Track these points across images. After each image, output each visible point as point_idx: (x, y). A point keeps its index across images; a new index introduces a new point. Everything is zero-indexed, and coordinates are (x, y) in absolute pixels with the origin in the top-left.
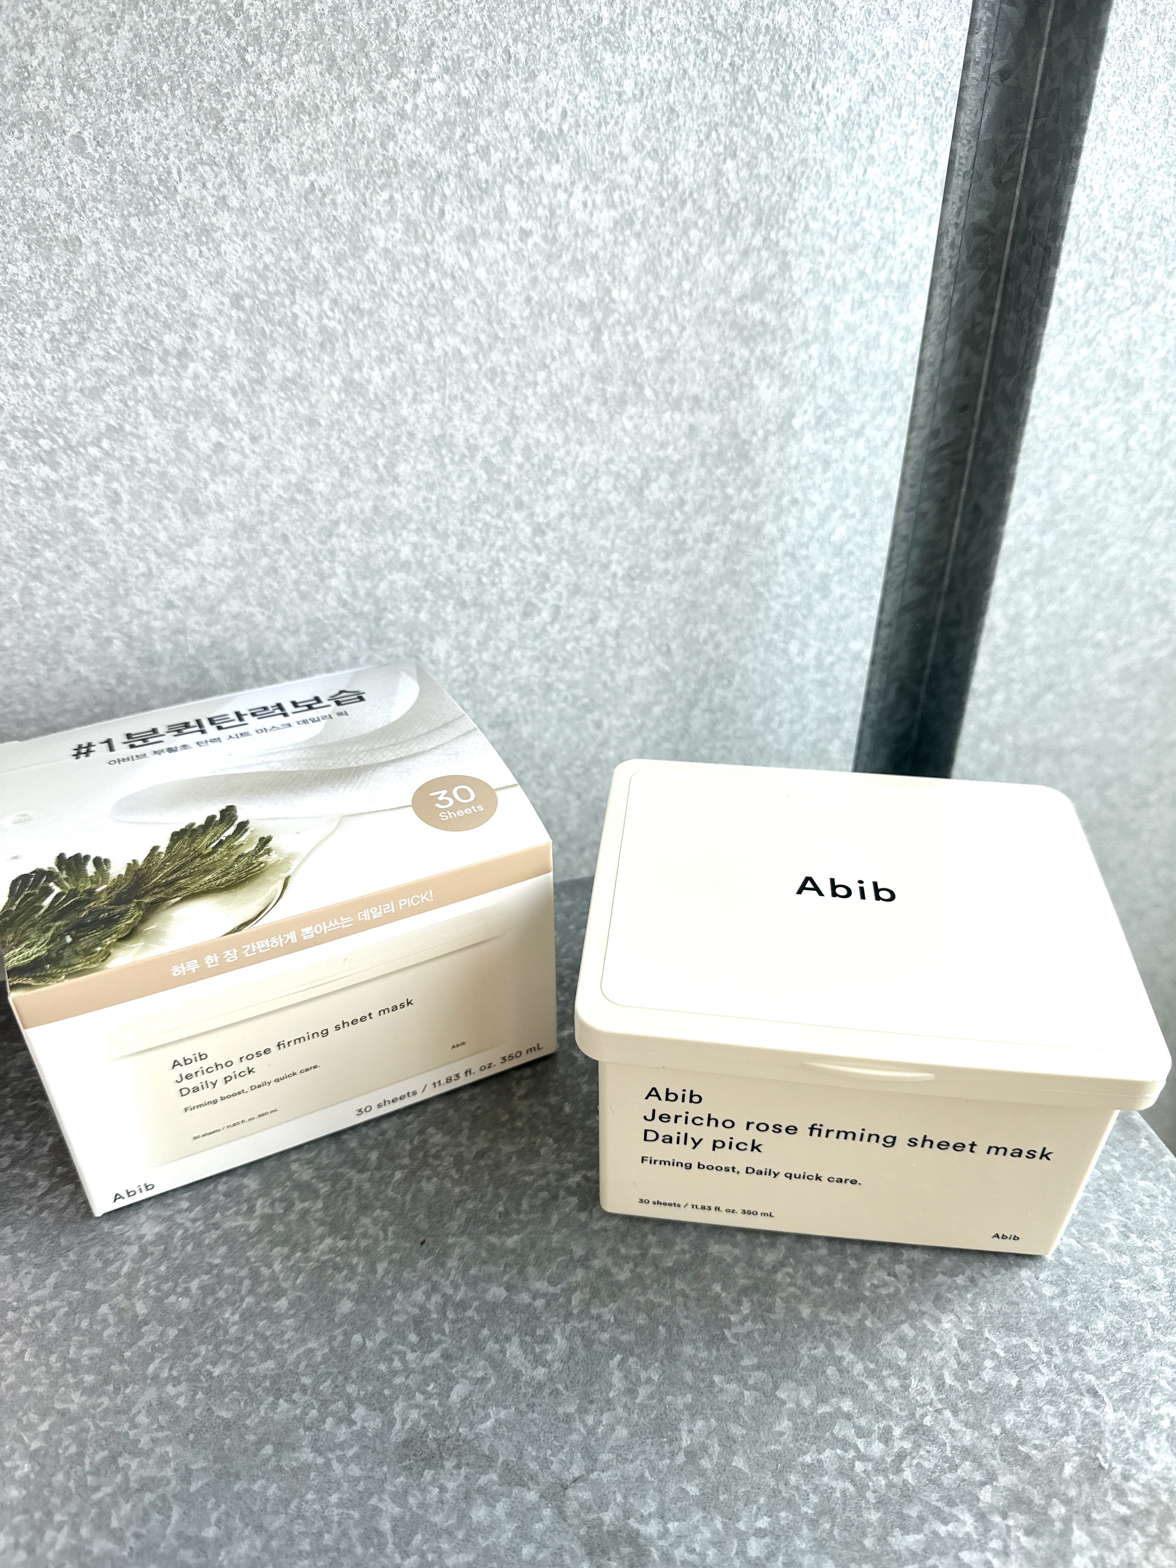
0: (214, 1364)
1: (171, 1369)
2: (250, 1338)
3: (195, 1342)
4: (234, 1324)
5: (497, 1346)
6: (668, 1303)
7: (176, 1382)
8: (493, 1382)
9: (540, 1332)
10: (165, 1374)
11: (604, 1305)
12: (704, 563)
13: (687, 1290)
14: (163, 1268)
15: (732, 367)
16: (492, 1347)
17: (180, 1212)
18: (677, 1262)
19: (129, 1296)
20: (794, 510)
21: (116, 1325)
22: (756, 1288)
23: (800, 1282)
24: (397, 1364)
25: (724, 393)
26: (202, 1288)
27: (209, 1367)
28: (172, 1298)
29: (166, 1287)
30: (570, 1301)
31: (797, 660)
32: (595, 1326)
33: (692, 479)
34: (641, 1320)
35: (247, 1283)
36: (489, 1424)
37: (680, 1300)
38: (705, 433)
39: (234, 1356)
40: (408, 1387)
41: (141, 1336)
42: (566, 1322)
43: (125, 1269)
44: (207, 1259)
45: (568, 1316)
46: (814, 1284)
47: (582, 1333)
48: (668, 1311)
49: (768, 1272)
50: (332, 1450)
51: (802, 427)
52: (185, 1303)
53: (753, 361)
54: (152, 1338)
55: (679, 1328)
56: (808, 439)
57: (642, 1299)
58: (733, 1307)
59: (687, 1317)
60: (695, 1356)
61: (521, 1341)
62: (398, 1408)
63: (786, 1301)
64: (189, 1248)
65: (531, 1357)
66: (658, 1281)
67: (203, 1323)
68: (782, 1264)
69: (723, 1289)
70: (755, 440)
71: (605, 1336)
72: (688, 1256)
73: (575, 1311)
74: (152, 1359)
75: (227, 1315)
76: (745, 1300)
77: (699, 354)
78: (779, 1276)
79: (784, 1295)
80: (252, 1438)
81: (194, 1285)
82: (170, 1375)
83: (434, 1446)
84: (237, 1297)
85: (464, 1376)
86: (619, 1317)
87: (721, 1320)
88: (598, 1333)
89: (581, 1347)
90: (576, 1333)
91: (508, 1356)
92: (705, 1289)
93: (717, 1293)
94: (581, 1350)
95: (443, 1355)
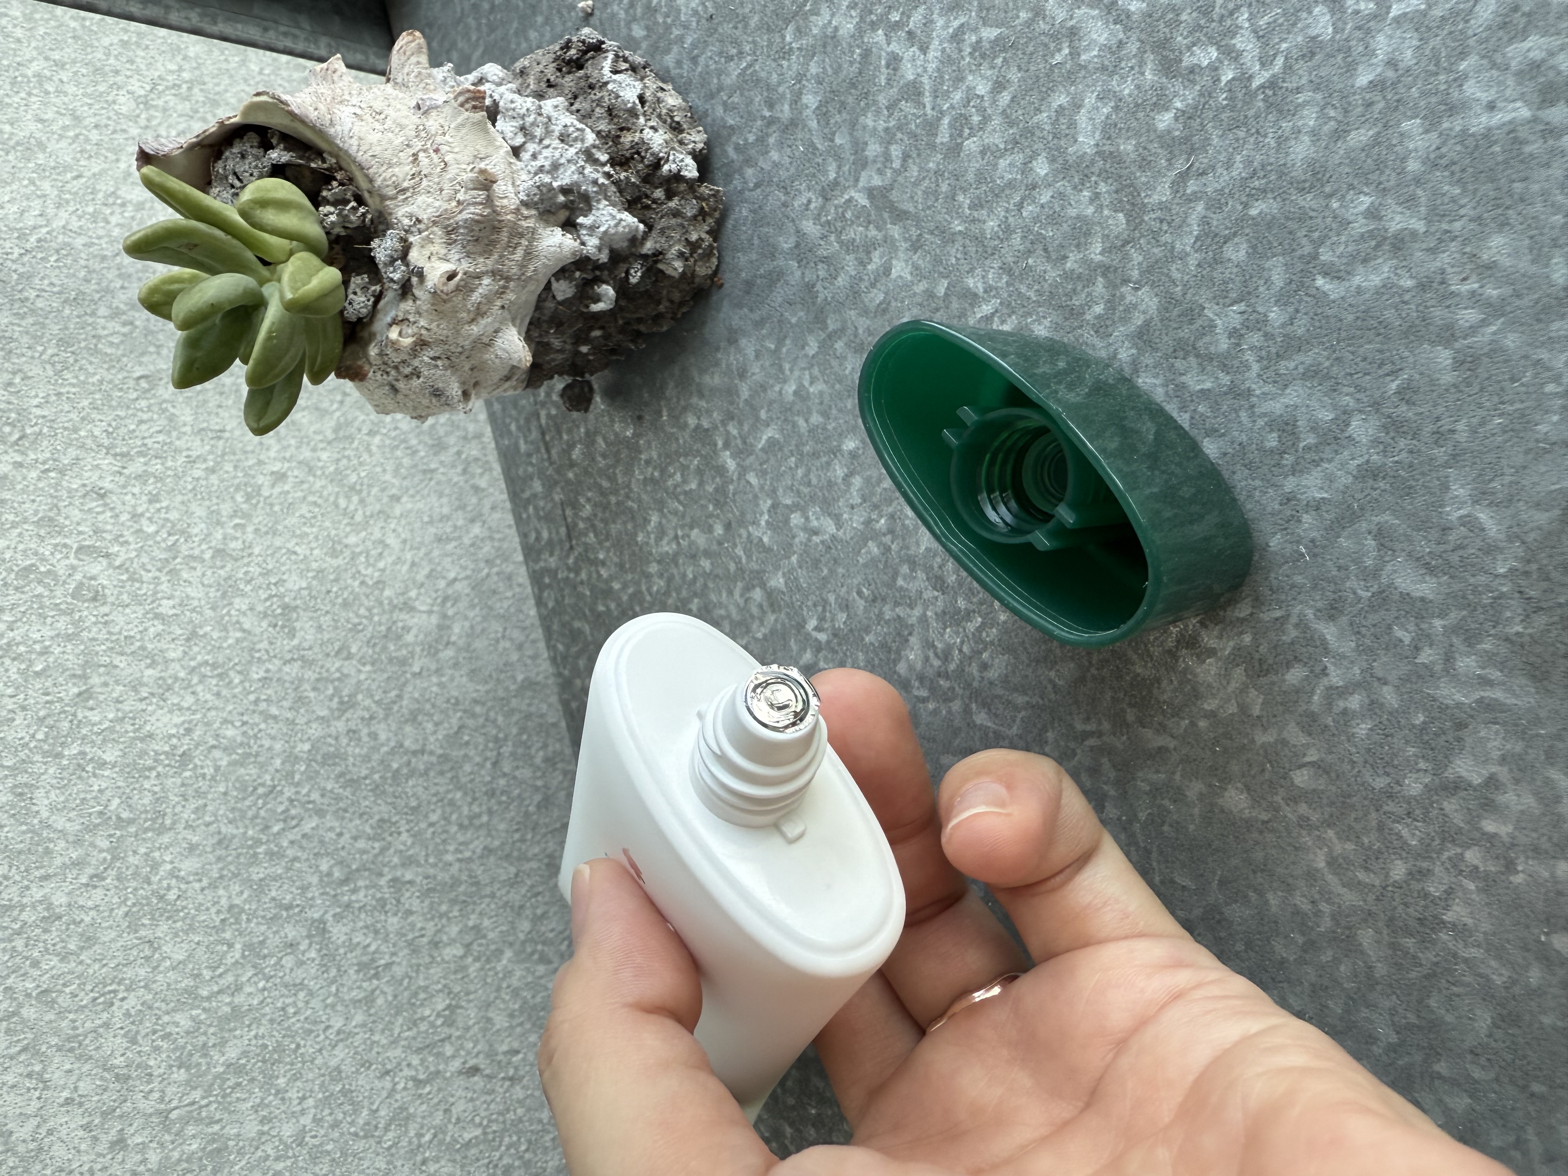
5: (1307, 517)
6: (1200, 207)
9: (1272, 441)
11: (1210, 326)
13: (1171, 175)
22: (1162, 45)
24: (1355, 702)
32: (1255, 338)
34: (1238, 252)
37: (1192, 186)
42: (1249, 393)
45: (1237, 393)
47: (1269, 361)
48: (1216, 205)
49: (1127, 29)
58: (1205, 80)
59: (1229, 165)
61: (1294, 472)
69: (1166, 107)
71: (1276, 315)
76: (1187, 61)
83: (1541, 621)
86: (1234, 295)
87: (1231, 99)
88: (1269, 329)
89: (1299, 358)
90: (1270, 373)
91: (1325, 495)
92: (1168, 142)
93: (1176, 118)
94: (1307, 358)
95: (1332, 618)
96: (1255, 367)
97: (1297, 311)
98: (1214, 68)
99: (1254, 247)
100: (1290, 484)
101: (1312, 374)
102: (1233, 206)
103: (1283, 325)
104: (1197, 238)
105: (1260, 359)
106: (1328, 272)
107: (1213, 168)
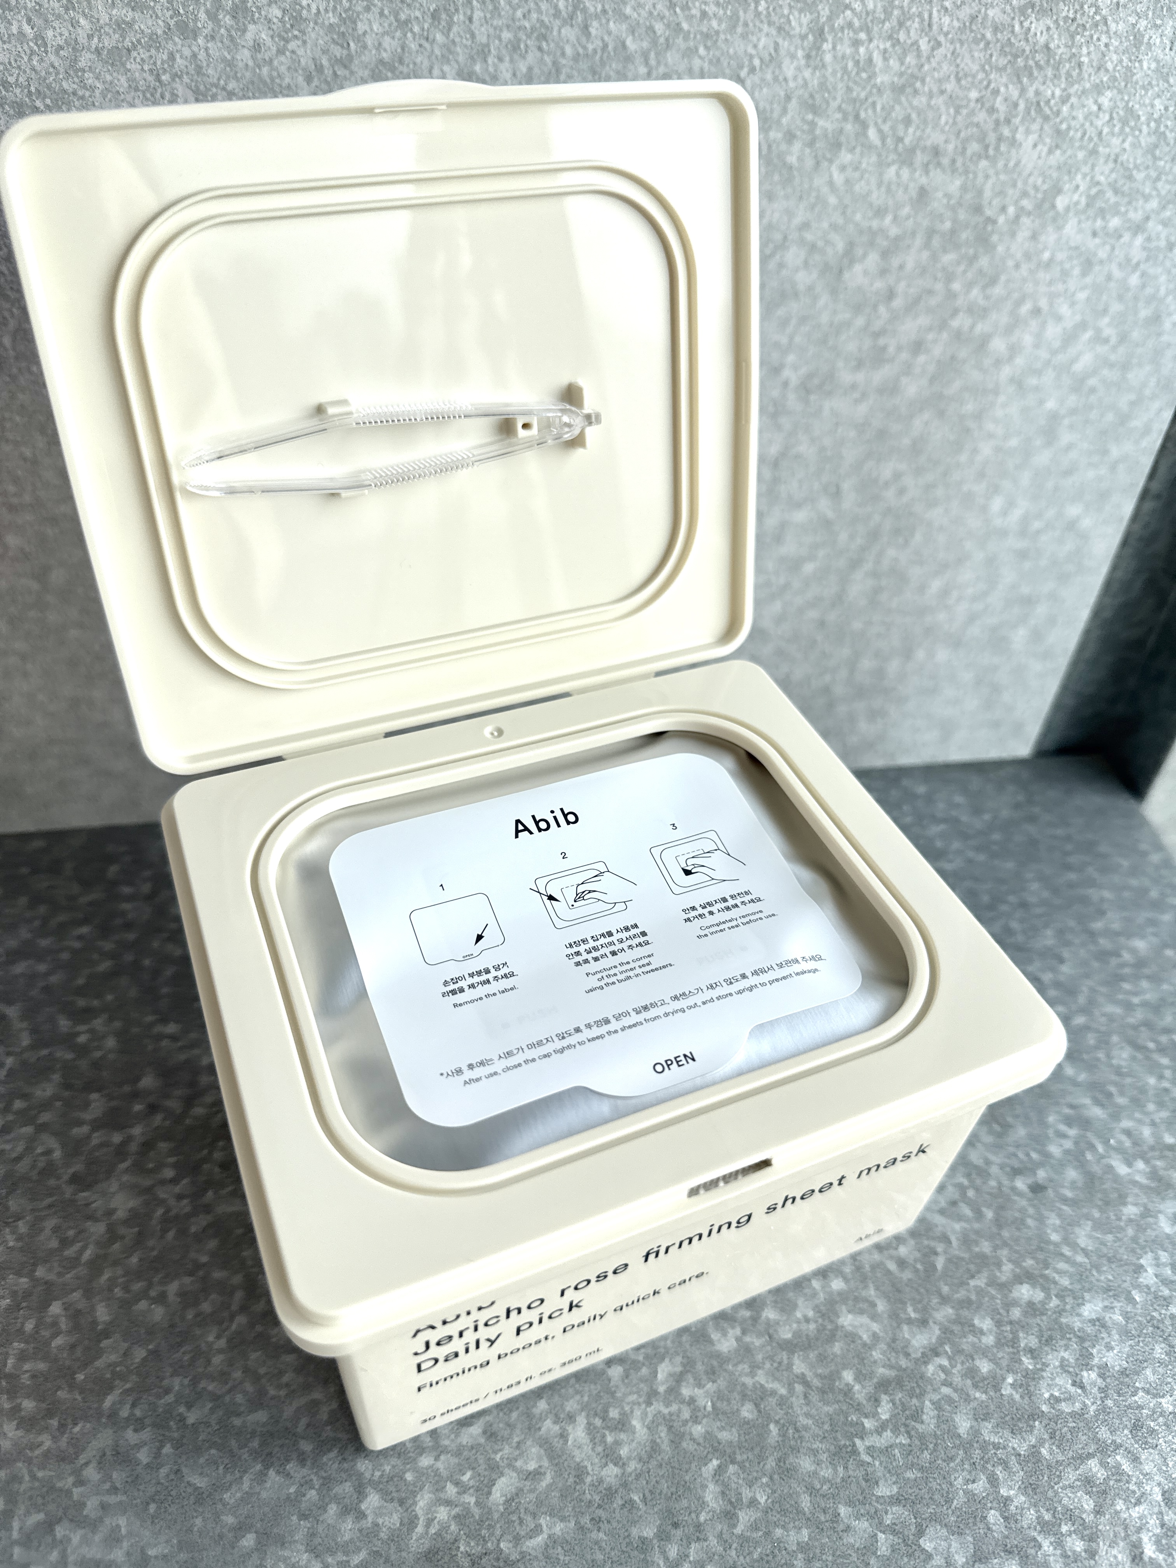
0: (189, 1406)
1: (134, 1405)
2: (237, 1374)
3: (169, 1370)
4: (220, 1351)
5: (557, 1428)
6: (783, 1391)
7: (139, 1425)
8: (548, 1479)
9: (614, 1413)
10: (125, 1413)
11: (700, 1386)
12: (904, 380)
13: (809, 1375)
14: (134, 1260)
15: (992, 110)
16: (549, 1427)
17: (163, 1182)
18: (797, 1334)
19: (88, 1293)
20: (1034, 324)
21: (69, 1332)
22: (899, 1383)
23: (957, 1380)
25: (974, 147)
26: (182, 1294)
27: (182, 1409)
28: (143, 1305)
29: (137, 1286)
30: (655, 1373)
31: (998, 522)
32: (686, 1414)
33: (910, 265)
34: (747, 1412)
35: (239, 1295)
36: (540, 1540)
37: (799, 1388)
38: (938, 203)
39: (216, 1398)
40: (437, 1473)
41: (99, 1353)
42: (649, 1403)
43: (87, 1255)
44: (193, 1255)
45: (652, 1394)
46: (976, 1386)
47: (669, 1422)
48: (783, 1402)
49: (917, 1361)
50: (333, 1553)
51: (1068, 209)
52: (158, 1313)
53: (1022, 106)
54: (113, 1358)
55: (797, 1430)
56: (1070, 228)
57: (748, 1381)
58: (868, 1408)
59: (807, 1415)
60: (815, 1473)
61: (589, 1424)
62: (423, 1502)
63: (937, 1406)
64: (171, 1235)
65: (600, 1449)
66: (771, 1358)
67: (180, 1345)
68: (936, 1352)
69: (857, 1379)
70: (1001, 220)
71: (698, 1430)
72: (812, 1326)
73: (662, 1389)
74: (111, 1388)
75: (211, 1338)
76: (884, 1398)
77: (950, 86)
78: (931, 1368)
79: (936, 1397)
80: (230, 1520)
81: (173, 1288)
82: (132, 1414)
84: (226, 1314)
85: (510, 1466)
86: (719, 1404)
87: (852, 1424)
88: (690, 1424)
89: (666, 1442)
90: (660, 1420)
91: (570, 1443)
92: (832, 1377)
93: (847, 1385)
94: (665, 1446)
95: (485, 1432)
96: (666, 1411)
97: (699, 1444)
98: (875, 1415)
99: (748, 1423)
100: (582, 1420)
101: (655, 1448)
102: (779, 1414)
103: (691, 1434)
104: (762, 1386)
105: (671, 1414)
106: (720, 1471)
107: (807, 1404)
